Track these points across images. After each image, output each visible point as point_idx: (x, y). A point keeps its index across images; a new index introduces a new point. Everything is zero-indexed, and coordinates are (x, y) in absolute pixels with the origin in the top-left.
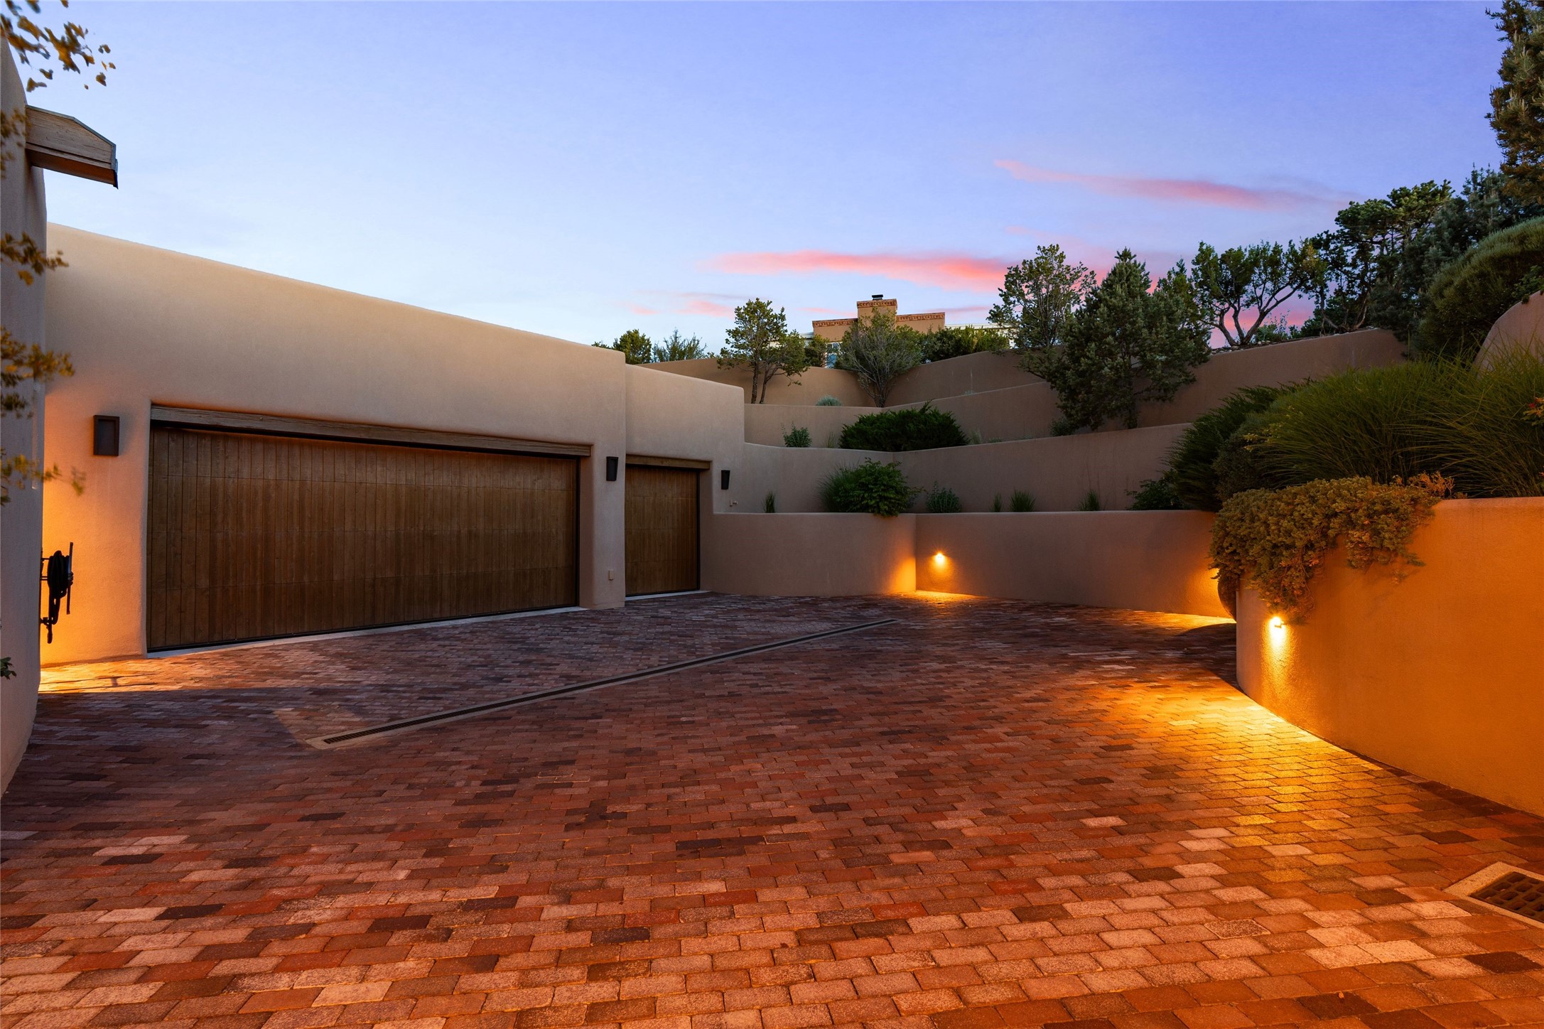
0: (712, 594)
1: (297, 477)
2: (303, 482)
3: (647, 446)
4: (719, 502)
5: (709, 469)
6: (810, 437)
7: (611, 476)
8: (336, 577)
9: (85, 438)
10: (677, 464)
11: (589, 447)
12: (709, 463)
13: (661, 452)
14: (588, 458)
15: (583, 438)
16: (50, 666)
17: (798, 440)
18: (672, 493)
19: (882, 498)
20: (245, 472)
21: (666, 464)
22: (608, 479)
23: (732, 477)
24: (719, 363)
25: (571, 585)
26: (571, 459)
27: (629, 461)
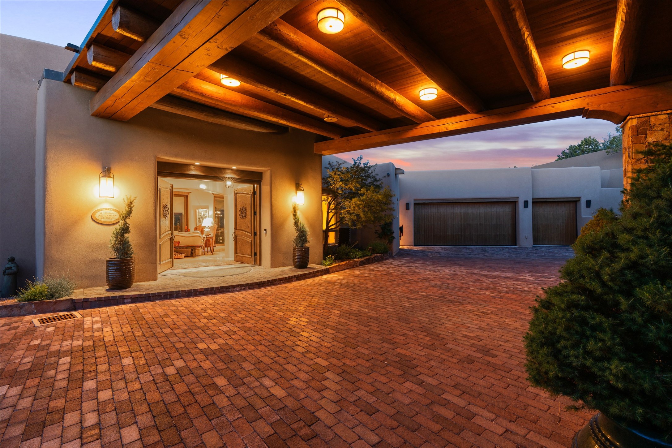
1: (439, 212)
2: (440, 213)
4: (586, 213)
5: (579, 200)
7: (526, 206)
8: (447, 234)
9: (405, 207)
10: (562, 200)
11: (518, 198)
12: (580, 198)
14: (518, 201)
15: (515, 195)
16: (401, 246)
18: (561, 211)
20: (430, 211)
21: (556, 200)
22: (525, 208)
23: (592, 203)
24: (607, 152)
25: (514, 239)
26: (513, 203)
27: (534, 201)
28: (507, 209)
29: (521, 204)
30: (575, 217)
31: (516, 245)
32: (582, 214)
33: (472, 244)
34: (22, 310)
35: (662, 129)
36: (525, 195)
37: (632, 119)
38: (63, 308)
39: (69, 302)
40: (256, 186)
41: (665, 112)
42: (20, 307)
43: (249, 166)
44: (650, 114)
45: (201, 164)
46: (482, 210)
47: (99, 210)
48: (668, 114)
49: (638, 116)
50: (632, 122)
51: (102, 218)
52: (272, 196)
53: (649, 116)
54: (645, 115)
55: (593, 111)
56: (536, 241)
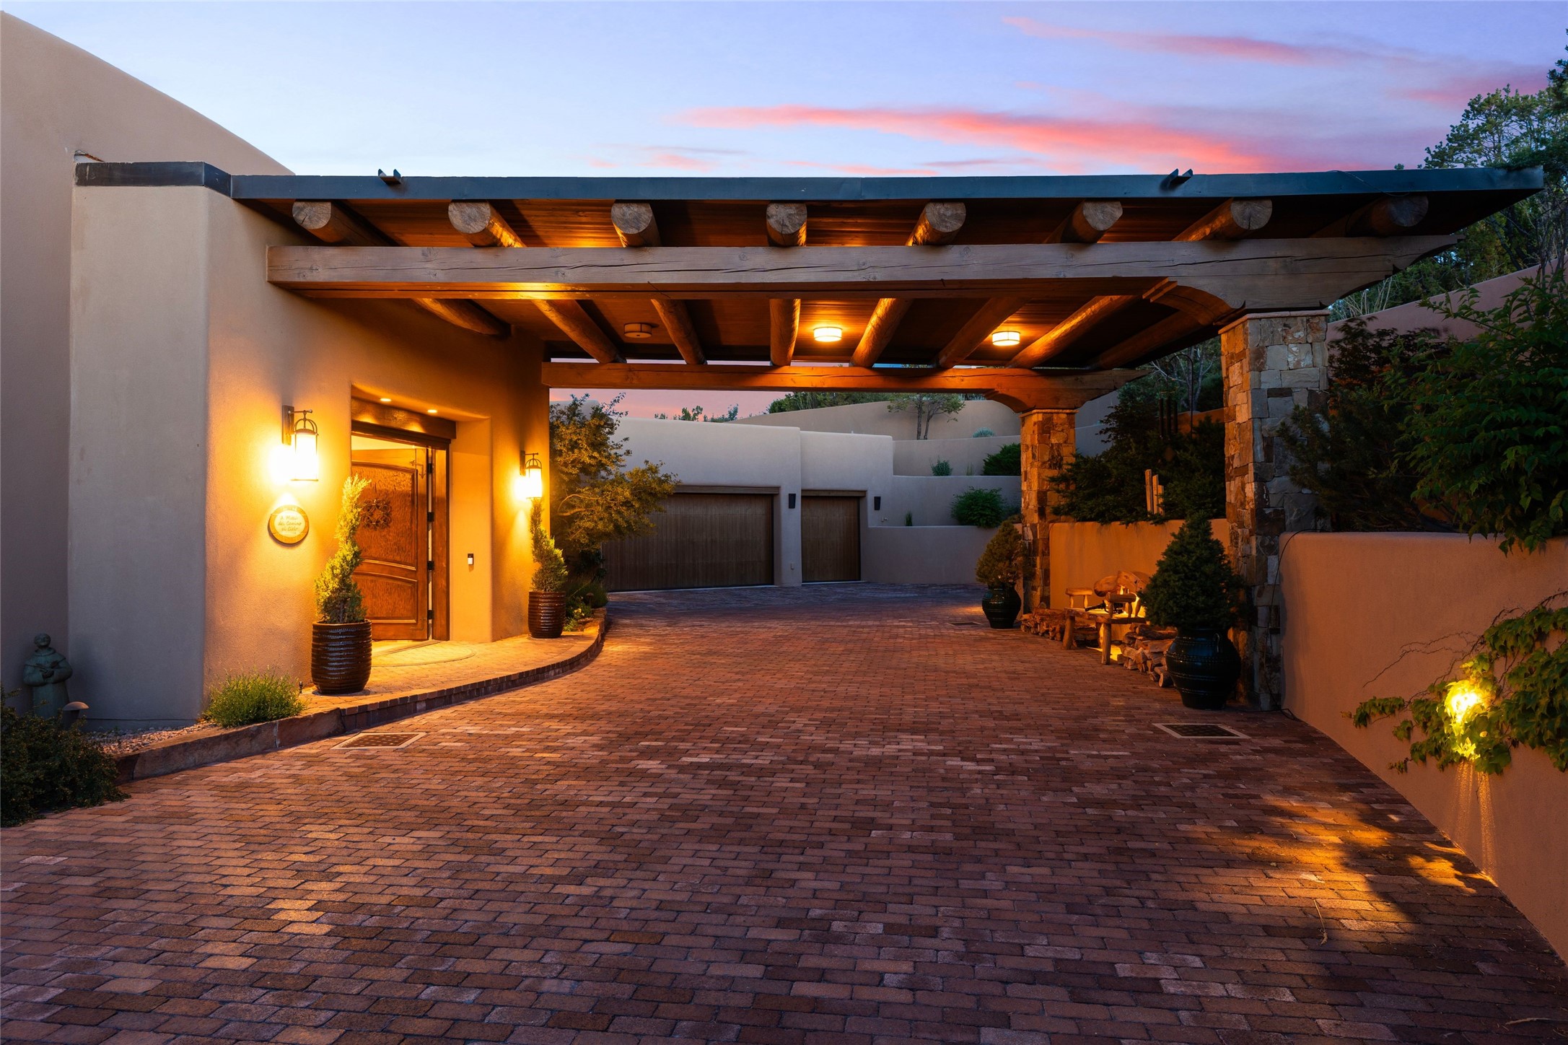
0: (868, 583)
3: (819, 482)
4: (872, 519)
5: (865, 496)
6: (951, 467)
7: (792, 504)
10: (841, 494)
11: (778, 488)
12: (865, 492)
13: (828, 487)
14: (778, 495)
15: (774, 483)
17: (942, 470)
18: (839, 514)
19: (982, 515)
21: (832, 494)
22: (790, 507)
23: (882, 501)
24: (889, 407)
25: (769, 572)
26: (767, 497)
27: (804, 495)
28: (756, 511)
29: (784, 501)
30: (856, 527)
31: (773, 584)
32: (869, 522)
33: (696, 585)
34: (253, 743)
35: (1062, 431)
36: (790, 486)
37: (1038, 413)
38: (325, 731)
39: (335, 717)
40: (430, 449)
41: (1065, 411)
42: (252, 735)
43: (464, 409)
44: (1053, 411)
45: (393, 401)
46: (715, 511)
47: (278, 511)
48: (1067, 414)
49: (1044, 411)
50: (1037, 417)
51: (283, 530)
52: (494, 478)
53: (1052, 413)
54: (1049, 411)
55: (1003, 395)
56: (808, 574)
